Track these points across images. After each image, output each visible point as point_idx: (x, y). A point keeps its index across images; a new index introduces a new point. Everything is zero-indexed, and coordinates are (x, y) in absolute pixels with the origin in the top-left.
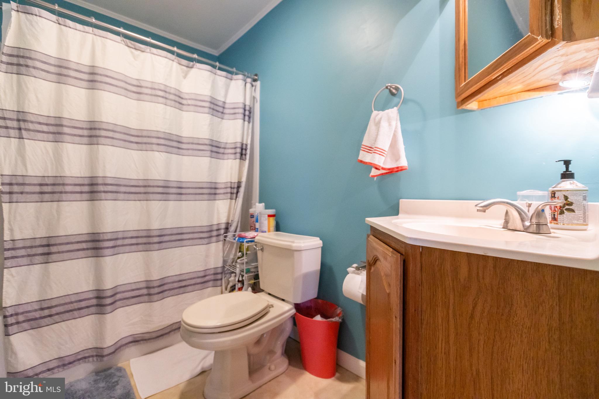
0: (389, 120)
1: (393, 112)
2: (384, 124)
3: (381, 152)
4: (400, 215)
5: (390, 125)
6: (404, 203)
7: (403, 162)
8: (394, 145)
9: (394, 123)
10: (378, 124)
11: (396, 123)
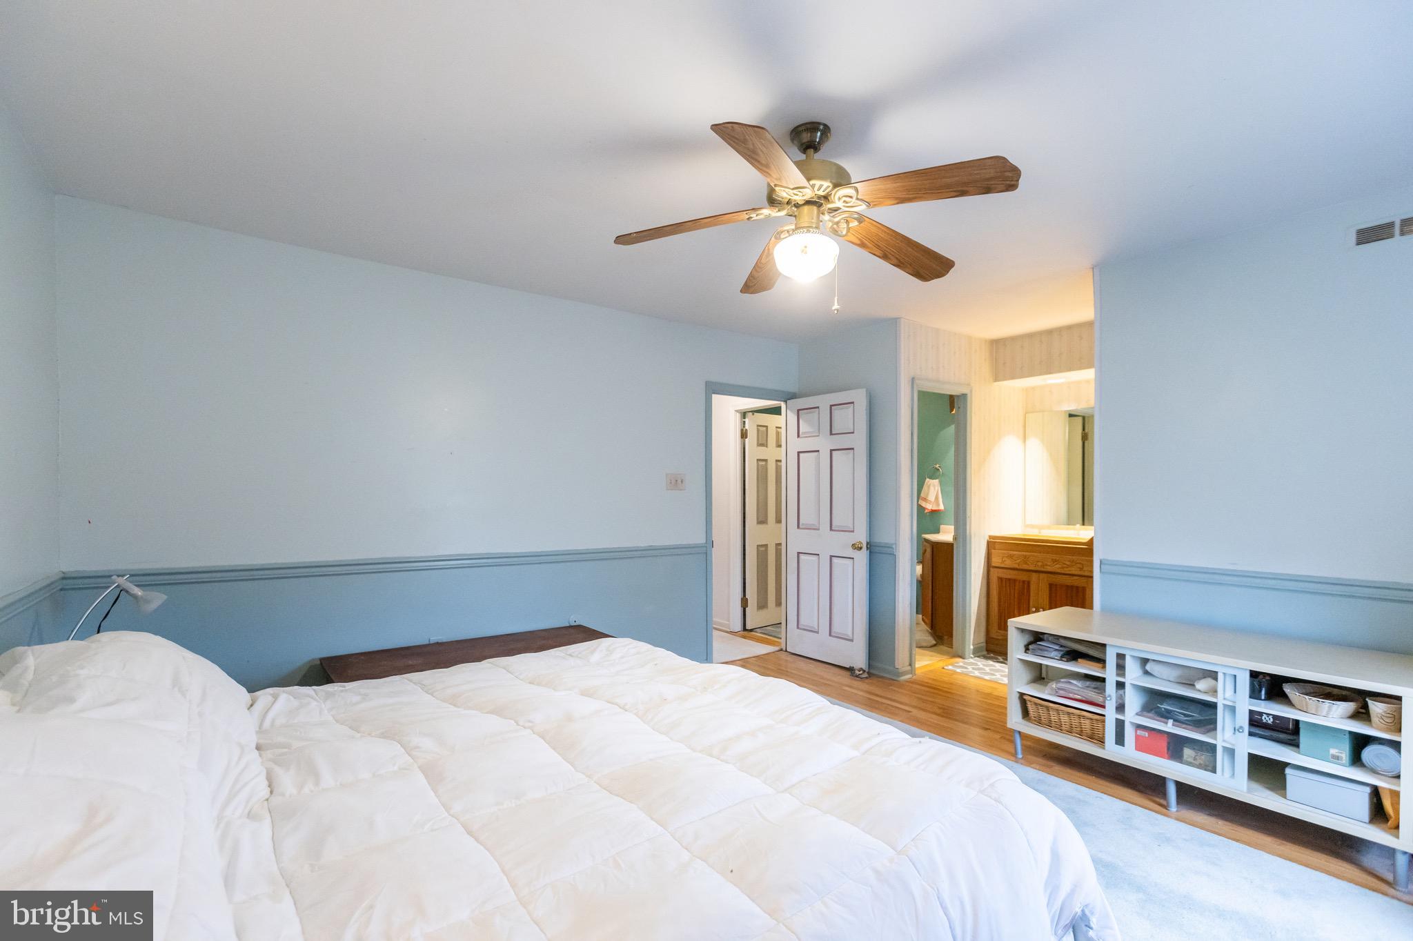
0: (934, 486)
1: (936, 482)
2: (932, 488)
3: (930, 502)
4: (941, 533)
5: (935, 489)
6: (942, 527)
7: (942, 507)
8: (937, 498)
9: (936, 488)
10: (929, 487)
11: (938, 488)
